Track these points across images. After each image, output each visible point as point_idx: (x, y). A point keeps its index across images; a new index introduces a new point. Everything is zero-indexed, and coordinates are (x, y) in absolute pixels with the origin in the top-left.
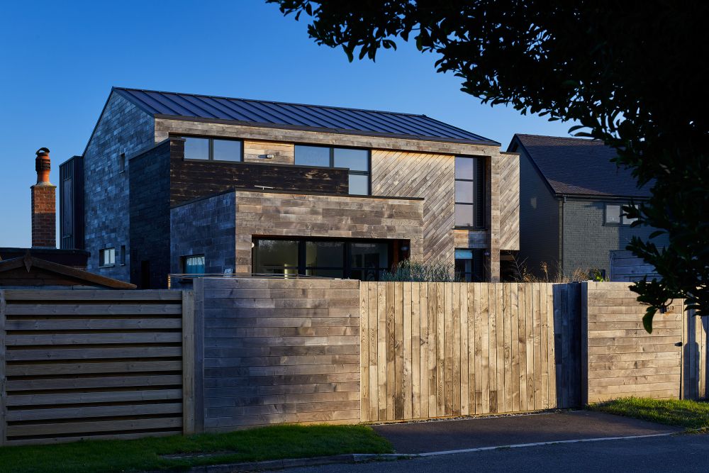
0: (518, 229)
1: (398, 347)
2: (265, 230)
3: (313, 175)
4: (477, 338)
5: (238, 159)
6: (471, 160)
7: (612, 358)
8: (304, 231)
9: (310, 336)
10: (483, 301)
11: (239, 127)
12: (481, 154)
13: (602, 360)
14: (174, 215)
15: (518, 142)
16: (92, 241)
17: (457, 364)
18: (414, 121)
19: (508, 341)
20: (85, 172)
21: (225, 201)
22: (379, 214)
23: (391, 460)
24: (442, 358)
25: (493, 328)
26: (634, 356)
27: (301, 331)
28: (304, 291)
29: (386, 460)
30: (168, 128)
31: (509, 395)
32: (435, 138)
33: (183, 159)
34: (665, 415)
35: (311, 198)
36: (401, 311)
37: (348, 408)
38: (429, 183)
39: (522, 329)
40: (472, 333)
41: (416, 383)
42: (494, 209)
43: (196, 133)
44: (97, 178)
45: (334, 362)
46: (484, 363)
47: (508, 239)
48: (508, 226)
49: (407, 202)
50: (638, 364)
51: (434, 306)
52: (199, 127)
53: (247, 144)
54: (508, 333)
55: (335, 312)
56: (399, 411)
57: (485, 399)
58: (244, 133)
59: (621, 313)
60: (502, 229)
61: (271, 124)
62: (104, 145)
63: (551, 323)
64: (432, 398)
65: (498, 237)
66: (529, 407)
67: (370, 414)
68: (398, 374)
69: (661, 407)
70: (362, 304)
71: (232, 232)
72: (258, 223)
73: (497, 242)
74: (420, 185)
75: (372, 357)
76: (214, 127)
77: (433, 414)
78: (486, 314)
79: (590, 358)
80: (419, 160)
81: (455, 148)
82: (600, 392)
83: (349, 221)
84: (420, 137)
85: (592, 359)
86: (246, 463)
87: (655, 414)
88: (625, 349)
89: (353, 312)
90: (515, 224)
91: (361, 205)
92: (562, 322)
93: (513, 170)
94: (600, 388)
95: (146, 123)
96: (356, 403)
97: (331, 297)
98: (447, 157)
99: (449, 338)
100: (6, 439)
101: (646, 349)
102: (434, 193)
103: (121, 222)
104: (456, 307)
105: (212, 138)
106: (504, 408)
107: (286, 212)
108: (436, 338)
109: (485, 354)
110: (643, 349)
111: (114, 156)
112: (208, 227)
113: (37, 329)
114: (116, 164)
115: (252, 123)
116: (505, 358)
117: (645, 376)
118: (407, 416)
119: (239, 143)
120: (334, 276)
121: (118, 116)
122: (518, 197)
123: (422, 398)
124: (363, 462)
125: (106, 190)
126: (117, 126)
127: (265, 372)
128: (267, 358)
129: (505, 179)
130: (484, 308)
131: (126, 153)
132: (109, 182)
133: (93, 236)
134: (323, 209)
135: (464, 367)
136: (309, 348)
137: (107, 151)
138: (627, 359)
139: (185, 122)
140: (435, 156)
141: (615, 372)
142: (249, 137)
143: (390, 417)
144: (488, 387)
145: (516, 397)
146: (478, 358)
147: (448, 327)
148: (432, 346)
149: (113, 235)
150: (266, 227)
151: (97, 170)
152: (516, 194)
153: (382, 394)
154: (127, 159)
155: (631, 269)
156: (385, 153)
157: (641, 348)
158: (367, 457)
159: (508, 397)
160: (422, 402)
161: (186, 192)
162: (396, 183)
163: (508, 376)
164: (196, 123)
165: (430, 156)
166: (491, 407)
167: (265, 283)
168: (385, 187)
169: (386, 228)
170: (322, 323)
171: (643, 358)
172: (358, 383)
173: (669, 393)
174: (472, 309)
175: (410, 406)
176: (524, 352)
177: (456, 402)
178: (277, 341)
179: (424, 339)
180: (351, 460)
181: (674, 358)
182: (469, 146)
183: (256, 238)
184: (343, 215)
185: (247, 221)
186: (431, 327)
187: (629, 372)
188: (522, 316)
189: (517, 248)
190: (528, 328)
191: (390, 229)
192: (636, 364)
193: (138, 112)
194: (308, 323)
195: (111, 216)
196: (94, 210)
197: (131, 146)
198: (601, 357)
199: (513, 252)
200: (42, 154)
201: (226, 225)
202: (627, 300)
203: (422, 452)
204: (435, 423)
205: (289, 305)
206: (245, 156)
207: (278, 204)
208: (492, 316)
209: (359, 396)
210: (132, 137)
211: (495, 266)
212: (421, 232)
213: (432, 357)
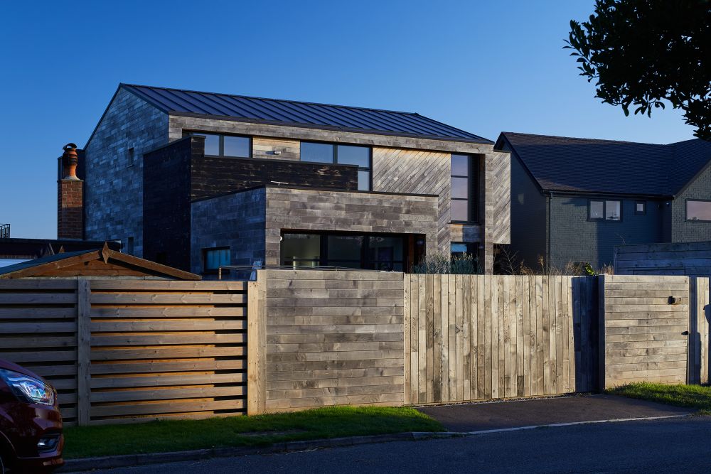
0: (509, 224)
1: (437, 335)
2: (292, 224)
3: (325, 172)
4: (506, 326)
5: (246, 155)
6: (466, 157)
7: (626, 345)
8: (328, 225)
9: (360, 324)
10: (512, 292)
11: (249, 124)
12: (476, 152)
13: (617, 347)
14: (195, 209)
15: (505, 140)
16: (94, 232)
17: (488, 351)
18: (408, 119)
19: (533, 329)
20: (87, 165)
21: (253, 197)
22: (397, 210)
23: (446, 438)
24: (475, 345)
25: (520, 318)
26: (646, 344)
27: (352, 319)
28: (355, 283)
29: (442, 438)
30: (181, 124)
31: (534, 380)
32: (433, 136)
33: (203, 155)
34: (678, 398)
35: (335, 194)
36: (439, 301)
37: (393, 392)
38: (427, 179)
39: (546, 319)
40: (501, 322)
41: (452, 368)
42: (488, 205)
43: (208, 129)
44: (101, 171)
45: (381, 348)
46: (512, 350)
47: (500, 234)
48: (499, 221)
49: (423, 199)
50: (650, 351)
51: (468, 297)
52: (211, 124)
53: (255, 141)
54: (533, 322)
55: (382, 302)
56: (437, 394)
57: (513, 384)
58: (253, 130)
59: (634, 304)
60: (494, 224)
61: (278, 122)
62: (110, 139)
63: (570, 314)
64: (467, 383)
65: (491, 231)
66: (552, 392)
67: (411, 396)
68: (436, 360)
69: (673, 391)
70: (405, 295)
71: (262, 226)
72: (286, 218)
73: (490, 236)
74: (419, 181)
75: (414, 344)
76: (225, 124)
77: (467, 398)
78: (514, 304)
79: (607, 345)
80: (417, 157)
81: (452, 146)
82: (615, 378)
83: (370, 216)
84: (418, 135)
85: (608, 347)
86: (320, 440)
87: (669, 397)
88: (638, 337)
89: (397, 301)
90: (506, 219)
91: (381, 201)
92: (581, 312)
93: (505, 167)
94: (616, 374)
95: (159, 119)
96: (400, 386)
97: (378, 288)
98: (444, 155)
99: (482, 326)
100: (89, 418)
101: (657, 338)
102: (431, 189)
103: (129, 215)
104: (488, 298)
105: (222, 134)
106: (531, 392)
107: (313, 208)
108: (470, 326)
109: (513, 342)
110: (654, 338)
111: (121, 150)
112: (234, 221)
113: (118, 316)
114: (123, 158)
115: (260, 120)
116: (531, 345)
117: (655, 363)
118: (444, 399)
119: (248, 139)
120: (379, 269)
121: (126, 112)
122: (509, 194)
123: (458, 382)
124: (422, 439)
125: (111, 183)
126: (125, 122)
127: (321, 358)
128: (322, 345)
129: (496, 175)
130: (512, 299)
131: (136, 148)
132: (115, 176)
133: (96, 228)
134: (346, 205)
135: (495, 353)
136: (359, 336)
137: (112, 145)
138: (640, 347)
139: (198, 119)
140: (433, 154)
141: (629, 359)
142: (258, 133)
143: (430, 400)
144: (516, 372)
145: (540, 381)
146: (507, 345)
147: (480, 316)
148: (466, 334)
149: (119, 227)
150: (294, 222)
151: (101, 163)
152: (507, 190)
153: (422, 379)
154: (136, 153)
155: (635, 263)
156: (385, 150)
157: (652, 337)
158: (426, 434)
159: (533, 382)
160: (458, 386)
161: (206, 187)
162: (396, 179)
163: (534, 362)
164: (208, 120)
165: (427, 153)
166: (518, 391)
167: (321, 275)
168: (385, 183)
169: (404, 223)
170: (371, 312)
171: (654, 345)
172: (402, 368)
173: (677, 378)
174: (501, 300)
175: (447, 390)
176: (548, 340)
177: (487, 386)
178: (331, 329)
179: (459, 327)
180: (412, 438)
181: (680, 345)
182: (465, 144)
183: (284, 232)
184: (364, 211)
185: (277, 215)
186: (465, 316)
187: (641, 358)
188: (546, 306)
189: (508, 242)
190: (552, 318)
191: (408, 224)
192: (647, 351)
193: (150, 109)
194: (358, 313)
195: (117, 209)
196: (97, 202)
197: (141, 141)
198: (616, 345)
199: (505, 245)
200: (70, 150)
201: (255, 220)
202: (639, 292)
203: (471, 431)
204: (469, 406)
205: (342, 295)
206: (254, 152)
207: (305, 199)
208: (519, 306)
209: (401, 380)
210: (143, 132)
211: (489, 259)
212: (435, 227)
213: (467, 344)
